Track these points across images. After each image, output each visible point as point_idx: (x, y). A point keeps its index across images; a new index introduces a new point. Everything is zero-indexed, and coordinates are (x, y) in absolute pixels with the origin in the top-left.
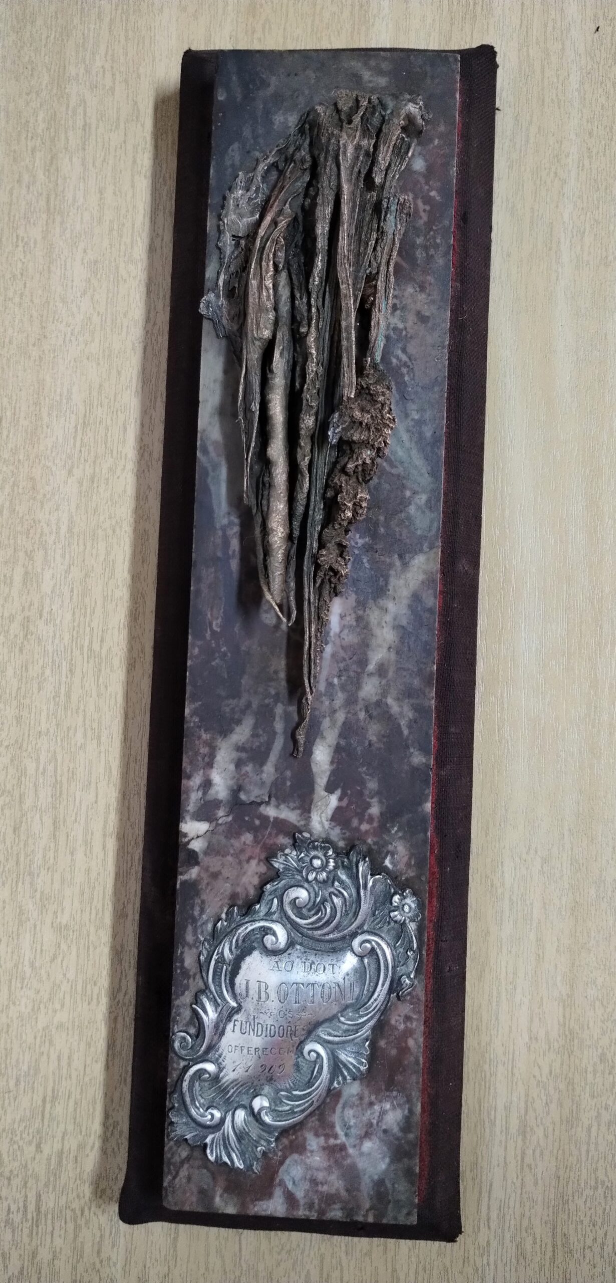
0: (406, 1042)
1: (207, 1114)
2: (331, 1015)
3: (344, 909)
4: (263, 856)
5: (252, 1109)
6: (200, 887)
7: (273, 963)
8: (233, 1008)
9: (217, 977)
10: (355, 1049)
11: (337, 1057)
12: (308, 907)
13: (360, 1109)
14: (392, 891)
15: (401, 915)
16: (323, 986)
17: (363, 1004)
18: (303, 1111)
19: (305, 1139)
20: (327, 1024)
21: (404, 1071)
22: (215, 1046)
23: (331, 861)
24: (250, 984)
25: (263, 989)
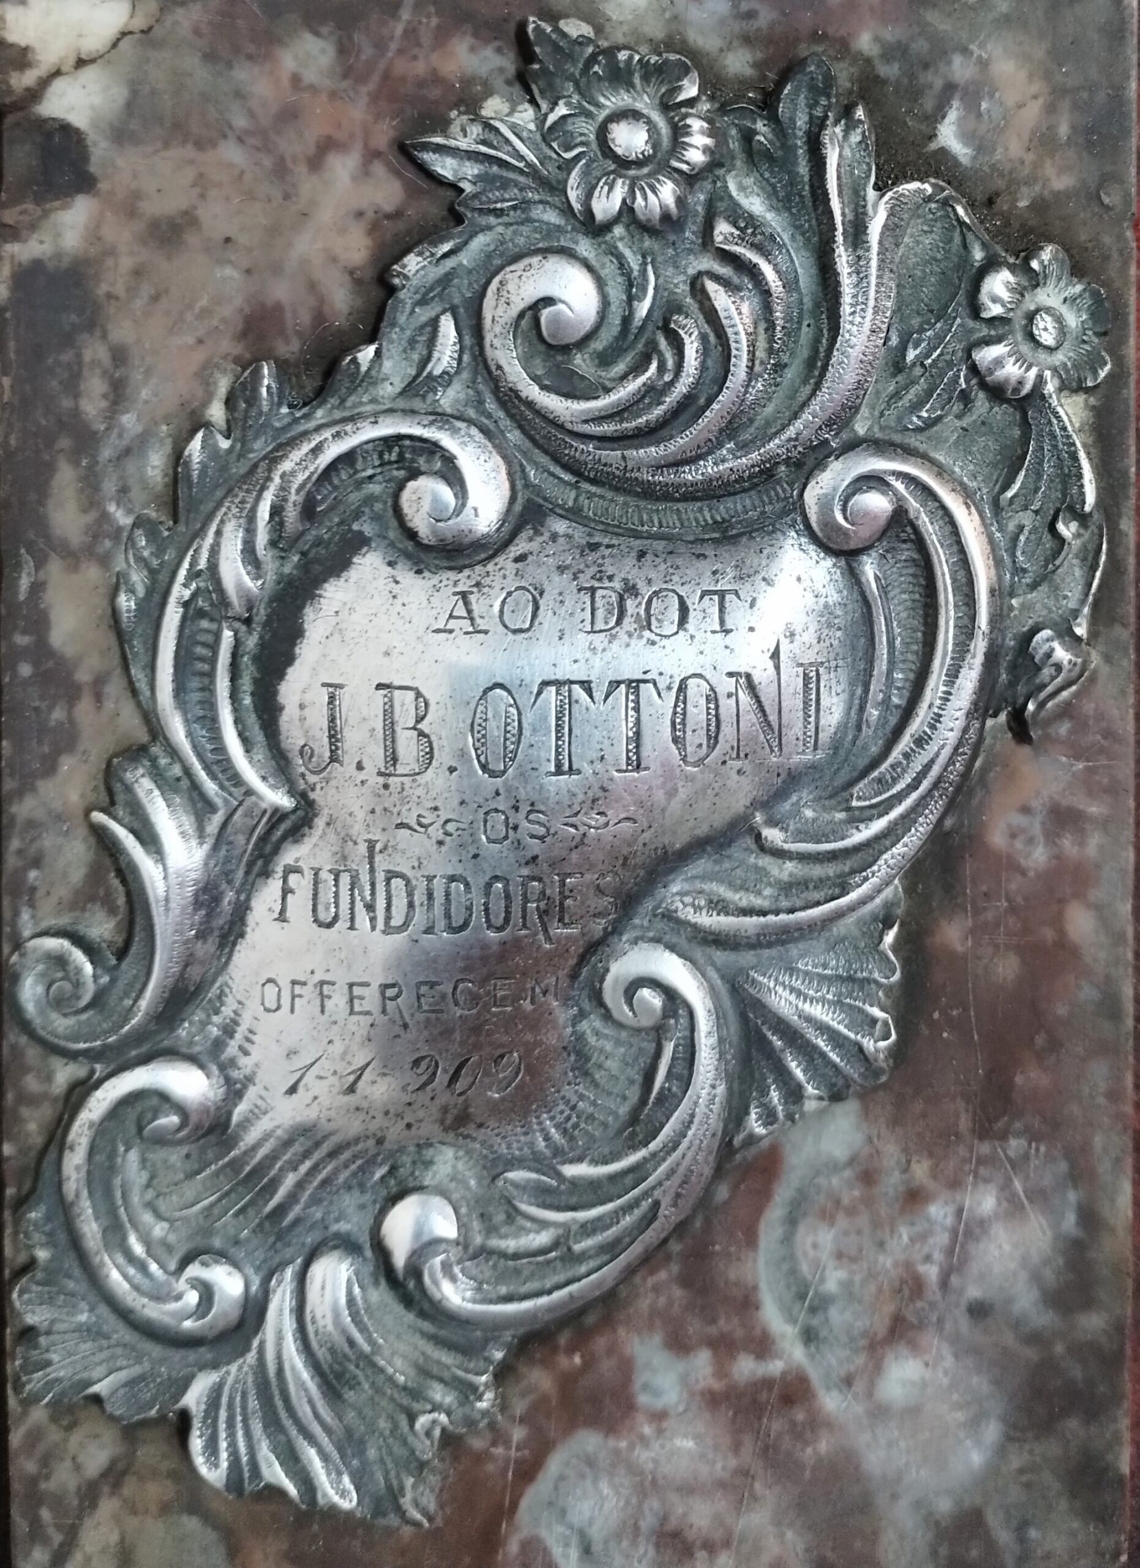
0: (1058, 922)
1: (181, 1285)
2: (719, 820)
3: (762, 344)
4: (384, 134)
5: (382, 1253)
6: (103, 289)
7: (447, 601)
8: (278, 816)
9: (195, 683)
10: (835, 965)
11: (759, 1006)
12: (598, 345)
13: (863, 1220)
14: (978, 255)
15: (1020, 359)
16: (682, 688)
17: (862, 762)
18: (612, 1249)
19: (627, 1368)
20: (701, 865)
21: (1055, 1045)
22: (201, 988)
23: (696, 124)
24: (345, 698)
25: (405, 715)
